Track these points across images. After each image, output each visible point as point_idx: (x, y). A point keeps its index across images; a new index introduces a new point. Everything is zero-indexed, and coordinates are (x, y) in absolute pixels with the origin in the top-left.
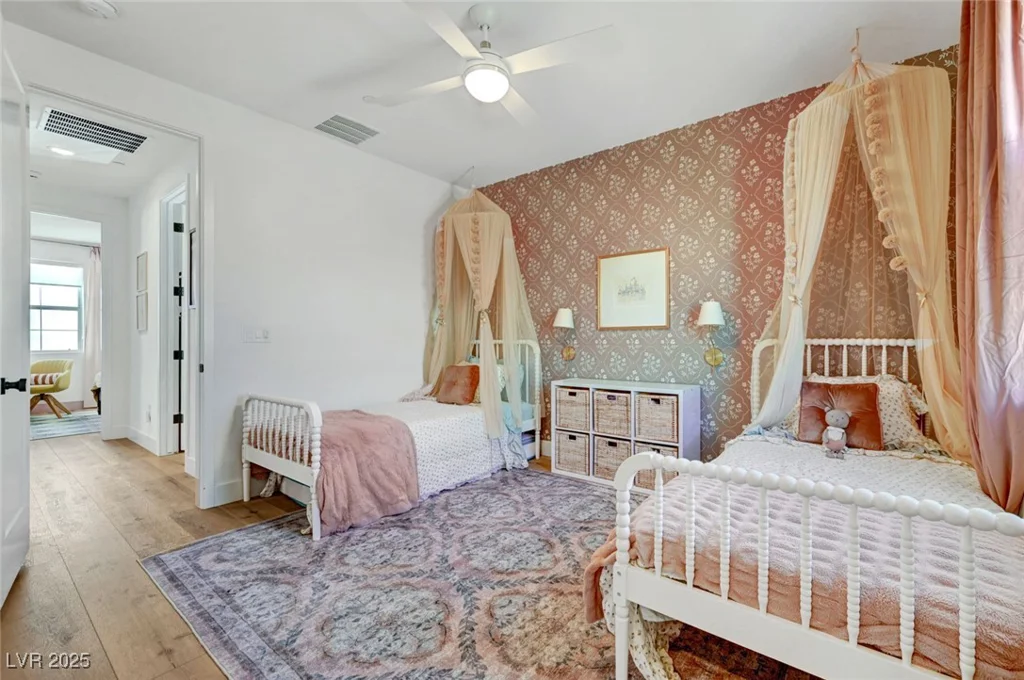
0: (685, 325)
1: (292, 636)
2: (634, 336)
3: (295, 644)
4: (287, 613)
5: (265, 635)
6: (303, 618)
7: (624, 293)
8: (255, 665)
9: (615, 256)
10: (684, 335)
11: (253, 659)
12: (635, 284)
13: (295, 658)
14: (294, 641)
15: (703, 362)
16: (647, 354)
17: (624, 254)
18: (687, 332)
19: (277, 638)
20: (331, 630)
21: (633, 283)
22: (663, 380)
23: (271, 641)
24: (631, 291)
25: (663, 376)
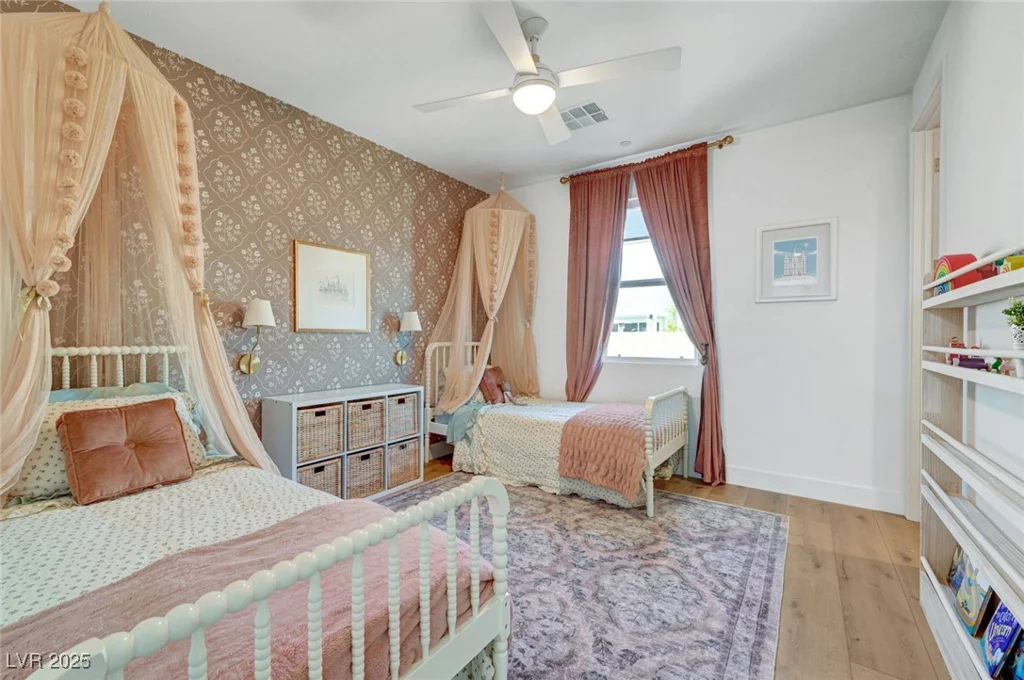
0: (380, 329)
1: (706, 645)
2: (335, 339)
3: (714, 638)
4: (683, 666)
5: (720, 666)
6: (681, 649)
7: (325, 290)
8: (752, 653)
9: (312, 244)
10: (379, 338)
11: (749, 658)
12: (338, 283)
13: (725, 632)
14: (711, 641)
15: (393, 363)
16: (348, 359)
17: (324, 246)
18: (382, 337)
19: (717, 656)
20: (684, 622)
21: (335, 281)
22: (362, 384)
23: (723, 658)
24: (333, 289)
25: (362, 380)
